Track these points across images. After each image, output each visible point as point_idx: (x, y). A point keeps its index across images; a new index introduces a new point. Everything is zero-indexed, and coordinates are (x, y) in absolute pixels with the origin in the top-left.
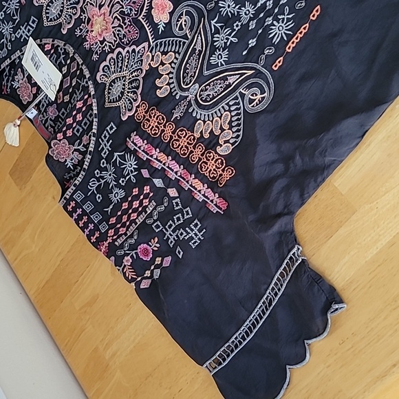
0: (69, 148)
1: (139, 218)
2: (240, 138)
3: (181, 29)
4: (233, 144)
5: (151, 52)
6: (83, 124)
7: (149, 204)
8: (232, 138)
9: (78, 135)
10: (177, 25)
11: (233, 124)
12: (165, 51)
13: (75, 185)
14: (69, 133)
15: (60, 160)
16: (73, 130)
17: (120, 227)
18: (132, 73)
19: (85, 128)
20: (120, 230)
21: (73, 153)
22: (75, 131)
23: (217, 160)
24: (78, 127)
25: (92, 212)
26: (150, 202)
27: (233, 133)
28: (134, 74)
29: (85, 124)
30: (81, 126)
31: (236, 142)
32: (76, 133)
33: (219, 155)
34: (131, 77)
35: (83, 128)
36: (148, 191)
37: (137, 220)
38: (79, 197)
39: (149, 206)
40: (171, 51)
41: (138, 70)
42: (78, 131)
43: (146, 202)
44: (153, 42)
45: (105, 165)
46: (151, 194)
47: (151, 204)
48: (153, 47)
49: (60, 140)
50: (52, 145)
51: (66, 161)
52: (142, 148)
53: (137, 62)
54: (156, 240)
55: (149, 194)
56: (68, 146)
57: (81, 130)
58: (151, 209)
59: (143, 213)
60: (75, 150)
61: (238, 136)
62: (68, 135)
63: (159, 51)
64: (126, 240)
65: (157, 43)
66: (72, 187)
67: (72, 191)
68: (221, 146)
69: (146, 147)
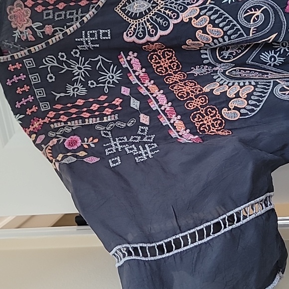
0: (28, 21)
1: (91, 119)
2: (253, 114)
3: (248, 19)
4: (242, 115)
5: (201, 10)
6: (57, 13)
7: (110, 115)
8: (245, 108)
9: (45, 18)
10: (246, 12)
11: (252, 97)
12: (216, 22)
13: (30, 51)
14: (39, 9)
15: (12, 24)
16: (45, 10)
17: (62, 114)
18: (166, 9)
19: (56, 19)
20: (62, 117)
21: (27, 28)
22: (45, 12)
23: (216, 120)
24: (51, 11)
25: (37, 86)
26: (113, 113)
27: (248, 104)
28: (167, 12)
29: (60, 16)
30: (54, 13)
31: (247, 114)
32: (45, 15)
33: (222, 117)
34: (162, 10)
35: (54, 16)
36: (118, 104)
37: (87, 120)
38: (30, 64)
39: (109, 117)
40: (222, 28)
41: (174, 11)
42: (48, 15)
43: (108, 111)
44: (210, 3)
45: (78, 55)
46: (120, 108)
47: (113, 116)
48: (206, 8)
49: (26, 6)
50: (15, 3)
51: (16, 29)
52: (137, 74)
53: (180, 5)
54: (96, 141)
55: (117, 106)
56: (27, 18)
57: (51, 17)
58: (109, 120)
59: (98, 119)
60: (31, 28)
61: (252, 111)
62: (36, 9)
63: (210, 17)
64: (64, 127)
65: (213, 8)
66: (26, 51)
67: (24, 55)
68: (229, 109)
69: (142, 75)
